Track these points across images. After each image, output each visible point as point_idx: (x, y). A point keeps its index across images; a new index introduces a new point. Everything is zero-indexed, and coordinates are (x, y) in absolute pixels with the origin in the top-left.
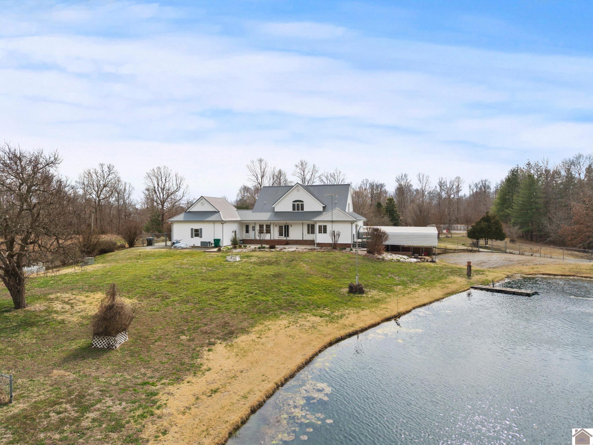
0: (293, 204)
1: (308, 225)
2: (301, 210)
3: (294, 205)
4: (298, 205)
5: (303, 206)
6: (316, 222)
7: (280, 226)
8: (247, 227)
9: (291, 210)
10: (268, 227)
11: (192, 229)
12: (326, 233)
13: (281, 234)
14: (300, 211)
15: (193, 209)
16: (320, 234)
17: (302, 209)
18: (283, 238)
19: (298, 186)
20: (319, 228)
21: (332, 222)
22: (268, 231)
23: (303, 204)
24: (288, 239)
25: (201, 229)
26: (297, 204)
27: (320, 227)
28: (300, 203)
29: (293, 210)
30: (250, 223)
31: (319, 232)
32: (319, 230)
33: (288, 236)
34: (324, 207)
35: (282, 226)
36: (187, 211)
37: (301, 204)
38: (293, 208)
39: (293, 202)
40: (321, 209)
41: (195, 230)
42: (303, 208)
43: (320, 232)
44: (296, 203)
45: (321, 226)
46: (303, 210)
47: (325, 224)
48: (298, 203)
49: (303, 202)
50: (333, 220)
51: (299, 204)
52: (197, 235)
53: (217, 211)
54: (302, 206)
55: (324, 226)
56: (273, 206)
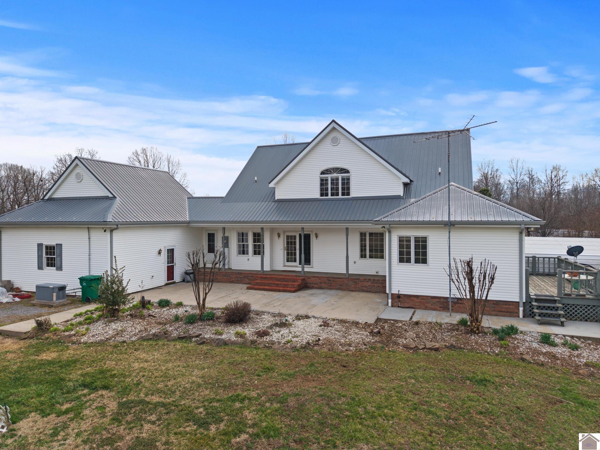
0: (322, 180)
1: (363, 235)
2: (343, 194)
3: (323, 183)
4: (335, 181)
5: (348, 183)
6: (391, 226)
7: (288, 237)
8: (211, 237)
9: (316, 194)
10: (258, 237)
11: (40, 246)
12: (424, 261)
13: (290, 257)
14: (340, 196)
15: (59, 191)
16: (405, 266)
17: (346, 191)
18: (296, 267)
19: (334, 128)
20: (401, 246)
21: (450, 225)
22: (258, 251)
23: (348, 179)
24: (307, 269)
25: (60, 246)
26: (332, 180)
27: (404, 243)
28: (340, 176)
29: (322, 195)
30: (217, 230)
31: (401, 260)
32: (401, 253)
33: (308, 261)
34: (406, 185)
35: (295, 237)
36: (46, 198)
37: (343, 179)
38: (322, 190)
39: (322, 173)
40: (400, 191)
41: (47, 247)
42: (348, 189)
43: (404, 258)
44: (329, 177)
45: (408, 240)
46: (348, 194)
47: (420, 233)
48: (335, 175)
49: (348, 172)
50: (452, 219)
51: (337, 179)
52: (51, 263)
53: (111, 196)
54: (346, 182)
55: (417, 240)
56: (271, 185)
